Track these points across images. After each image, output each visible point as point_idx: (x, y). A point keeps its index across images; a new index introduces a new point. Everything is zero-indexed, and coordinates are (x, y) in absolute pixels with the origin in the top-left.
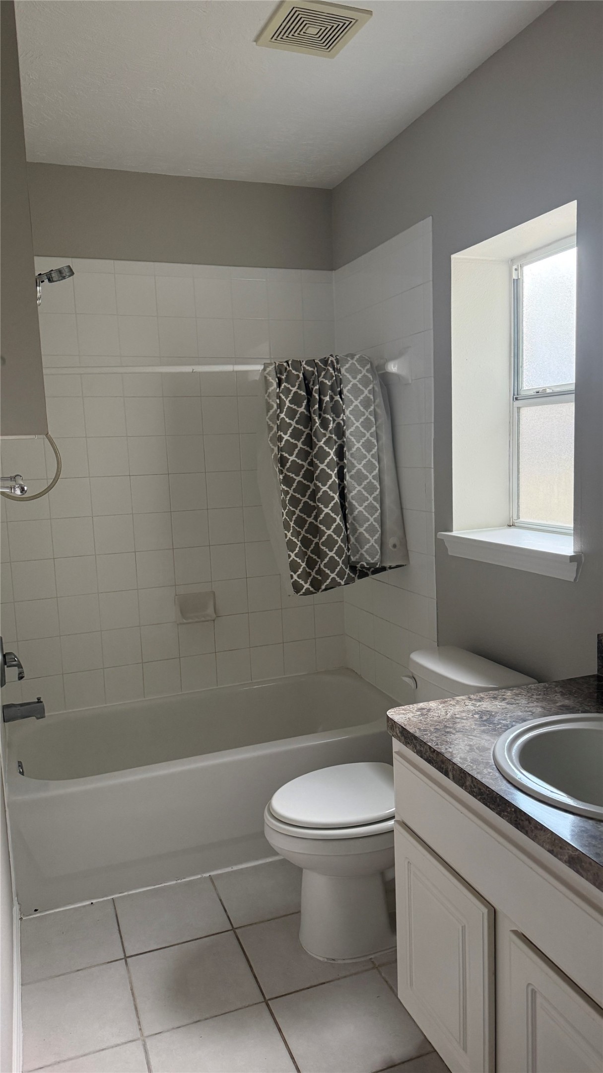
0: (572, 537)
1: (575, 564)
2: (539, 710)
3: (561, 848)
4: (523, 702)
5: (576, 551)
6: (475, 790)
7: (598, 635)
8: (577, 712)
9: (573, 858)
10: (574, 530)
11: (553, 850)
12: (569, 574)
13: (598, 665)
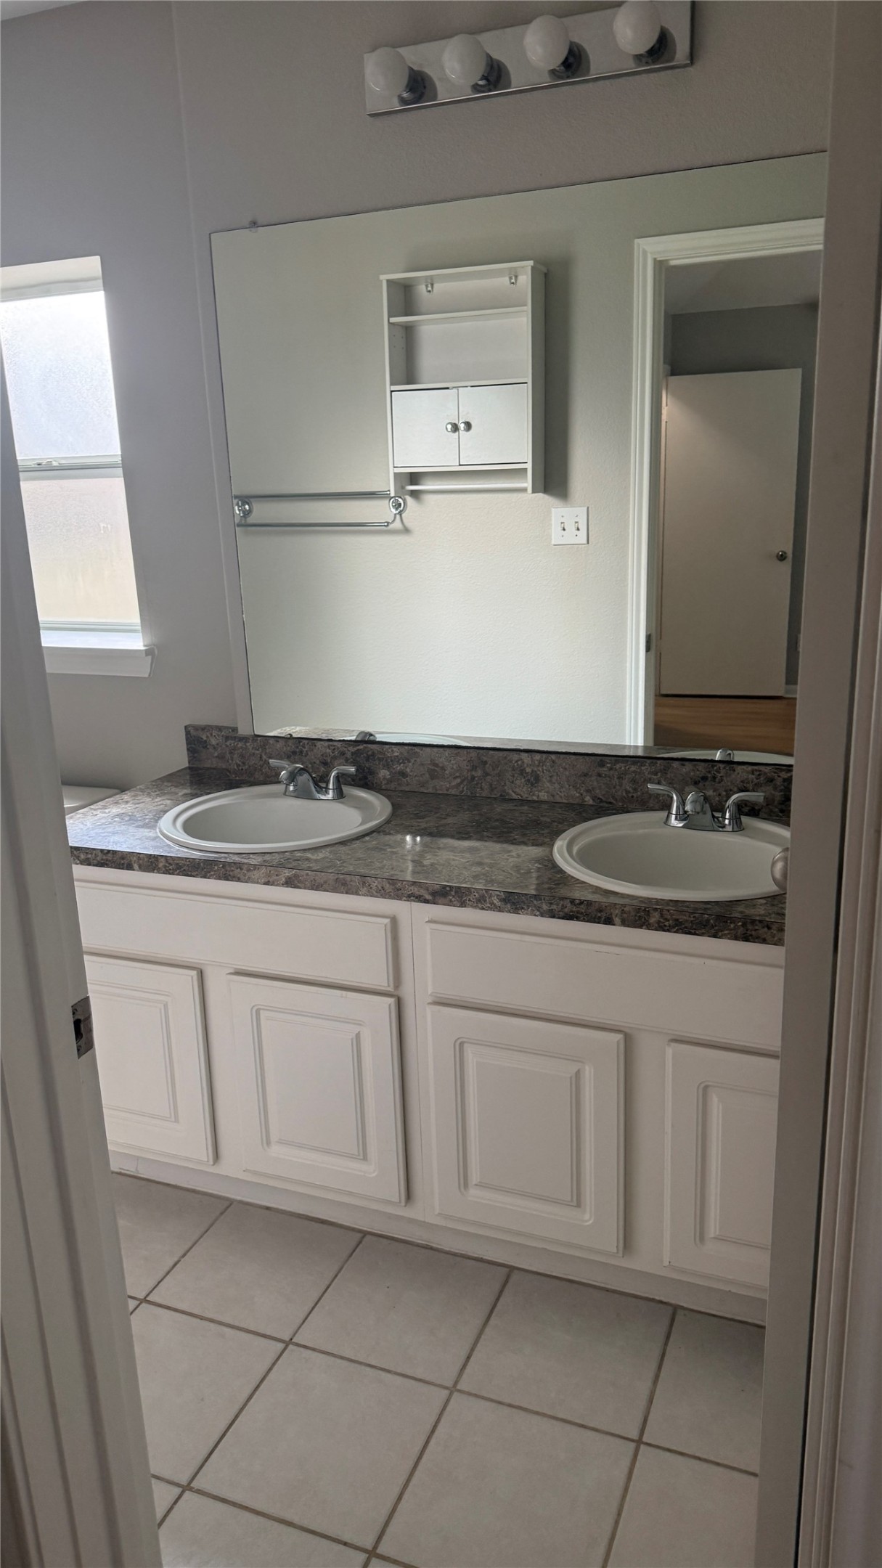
0: (141, 634)
1: (150, 657)
2: (168, 802)
3: (277, 875)
4: (148, 799)
5: (146, 644)
6: (171, 867)
7: (186, 727)
8: (201, 795)
9: (290, 878)
10: (142, 626)
11: (269, 881)
12: (144, 672)
13: (189, 757)
